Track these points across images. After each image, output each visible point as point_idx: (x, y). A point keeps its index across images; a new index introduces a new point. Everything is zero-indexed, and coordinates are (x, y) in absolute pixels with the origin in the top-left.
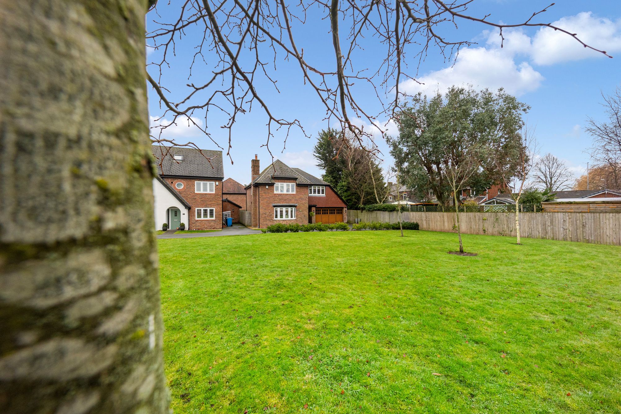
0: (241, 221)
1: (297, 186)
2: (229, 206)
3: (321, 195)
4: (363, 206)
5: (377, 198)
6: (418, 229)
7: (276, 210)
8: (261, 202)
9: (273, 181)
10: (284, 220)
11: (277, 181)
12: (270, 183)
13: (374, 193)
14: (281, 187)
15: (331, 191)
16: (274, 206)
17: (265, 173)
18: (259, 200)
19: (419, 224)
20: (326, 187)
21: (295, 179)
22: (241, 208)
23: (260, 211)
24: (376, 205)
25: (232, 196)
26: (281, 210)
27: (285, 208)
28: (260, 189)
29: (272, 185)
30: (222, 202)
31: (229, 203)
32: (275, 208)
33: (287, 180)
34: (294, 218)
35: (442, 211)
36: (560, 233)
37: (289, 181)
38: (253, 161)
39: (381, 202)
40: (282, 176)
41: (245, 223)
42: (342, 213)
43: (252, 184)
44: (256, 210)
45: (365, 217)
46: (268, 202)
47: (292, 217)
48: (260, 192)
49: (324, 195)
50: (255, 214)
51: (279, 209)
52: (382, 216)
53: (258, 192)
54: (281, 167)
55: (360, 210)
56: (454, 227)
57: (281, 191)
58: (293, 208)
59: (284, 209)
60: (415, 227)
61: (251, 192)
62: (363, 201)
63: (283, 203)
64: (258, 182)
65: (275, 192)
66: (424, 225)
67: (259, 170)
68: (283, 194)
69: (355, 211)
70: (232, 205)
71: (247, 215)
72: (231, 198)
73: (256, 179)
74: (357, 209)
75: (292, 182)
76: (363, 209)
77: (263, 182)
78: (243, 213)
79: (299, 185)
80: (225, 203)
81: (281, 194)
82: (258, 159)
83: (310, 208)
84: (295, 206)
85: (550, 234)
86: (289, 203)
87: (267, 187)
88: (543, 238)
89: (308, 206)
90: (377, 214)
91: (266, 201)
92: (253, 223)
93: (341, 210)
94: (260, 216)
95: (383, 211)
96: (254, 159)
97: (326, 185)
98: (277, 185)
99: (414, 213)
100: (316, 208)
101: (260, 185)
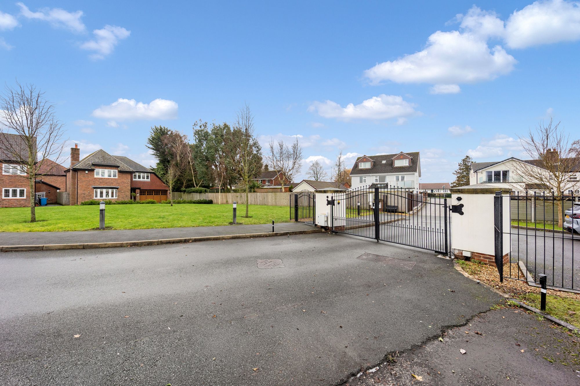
0: (58, 201)
1: (119, 172)
2: (45, 187)
3: (146, 180)
4: (184, 189)
5: (195, 184)
6: (212, 204)
7: (96, 191)
8: (79, 184)
9: (93, 168)
10: (104, 199)
11: (98, 167)
12: (90, 169)
13: (193, 180)
14: (102, 172)
15: (155, 177)
16: (94, 188)
17: (85, 160)
18: (77, 182)
19: (213, 201)
20: (151, 174)
21: (118, 167)
22: (59, 189)
23: (79, 191)
24: (193, 188)
25: (49, 177)
26: (101, 191)
27: (106, 189)
28: (79, 173)
29: (93, 170)
30: (35, 183)
31: (43, 185)
32: (95, 189)
33: (108, 168)
34: (114, 197)
35: (222, 192)
36: (259, 203)
37: (110, 168)
38: (72, 149)
39: (197, 186)
40: (103, 163)
41: (62, 203)
42: (166, 194)
43: (71, 169)
44: (75, 191)
45: (186, 197)
46: (88, 184)
47: (112, 196)
48: (78, 176)
49: (149, 180)
50: (73, 194)
51: (99, 191)
52: (196, 196)
53: (76, 176)
54: (103, 156)
55: (182, 192)
56: (227, 201)
57: (102, 175)
58: (115, 190)
59: (104, 191)
60: (210, 202)
61: (70, 175)
62: (185, 186)
63: (104, 185)
64: (77, 168)
65: (95, 176)
66: (215, 201)
67: (79, 157)
68: (105, 178)
69: (179, 193)
70: (48, 187)
71: (65, 196)
72: (47, 180)
73: (75, 165)
74: (181, 191)
75: (114, 169)
76: (184, 191)
77: (83, 168)
78: (60, 194)
79: (120, 172)
80: (37, 185)
81: (102, 178)
82: (78, 148)
83: (133, 190)
84: (117, 188)
85: (256, 203)
86: (110, 186)
87: (87, 172)
88: (254, 204)
89: (130, 188)
90: (193, 194)
91: (85, 183)
92: (71, 202)
93: (166, 192)
94: (78, 196)
95: (196, 193)
96: (74, 147)
97: (150, 173)
98: (97, 171)
99: (211, 194)
100: (140, 190)
101: (79, 170)
